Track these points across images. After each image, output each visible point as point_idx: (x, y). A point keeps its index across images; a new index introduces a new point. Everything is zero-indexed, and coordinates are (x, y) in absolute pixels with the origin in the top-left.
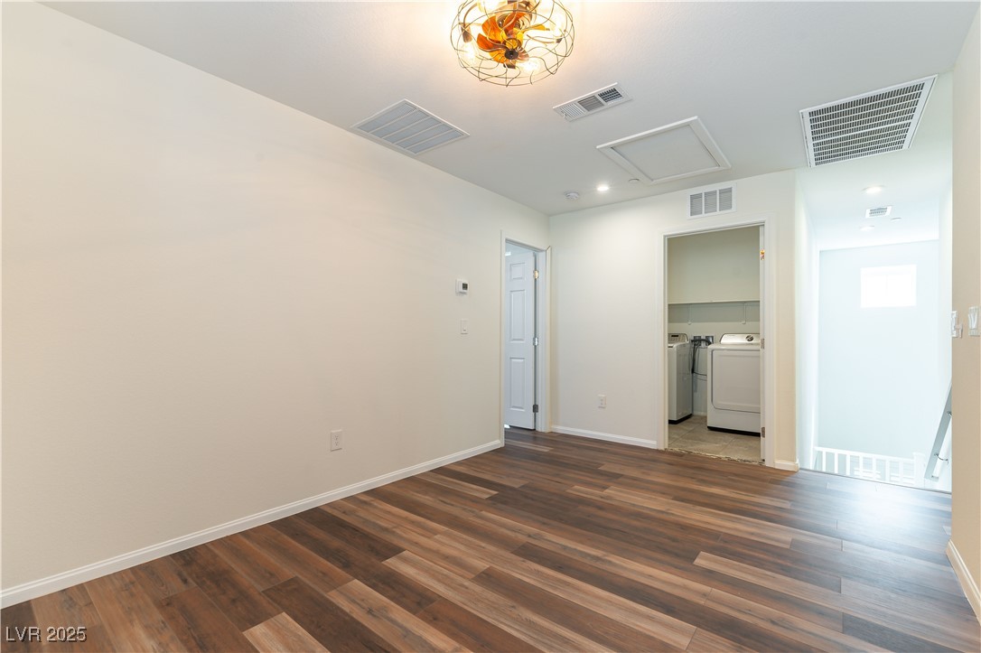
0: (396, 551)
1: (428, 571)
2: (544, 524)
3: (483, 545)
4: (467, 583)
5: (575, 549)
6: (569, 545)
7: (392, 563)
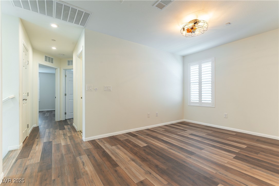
0: (234, 158)
1: (221, 153)
2: (184, 162)
3: (206, 157)
4: (205, 148)
5: (176, 152)
6: (177, 153)
7: (234, 156)
